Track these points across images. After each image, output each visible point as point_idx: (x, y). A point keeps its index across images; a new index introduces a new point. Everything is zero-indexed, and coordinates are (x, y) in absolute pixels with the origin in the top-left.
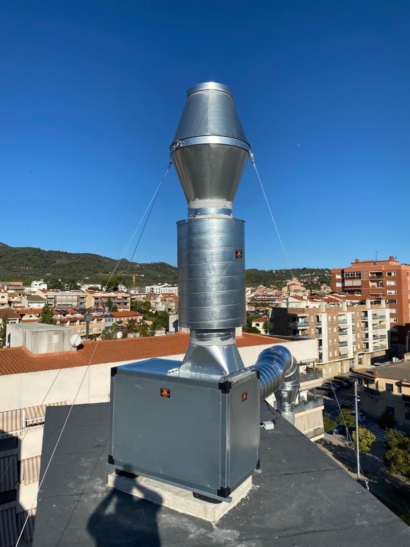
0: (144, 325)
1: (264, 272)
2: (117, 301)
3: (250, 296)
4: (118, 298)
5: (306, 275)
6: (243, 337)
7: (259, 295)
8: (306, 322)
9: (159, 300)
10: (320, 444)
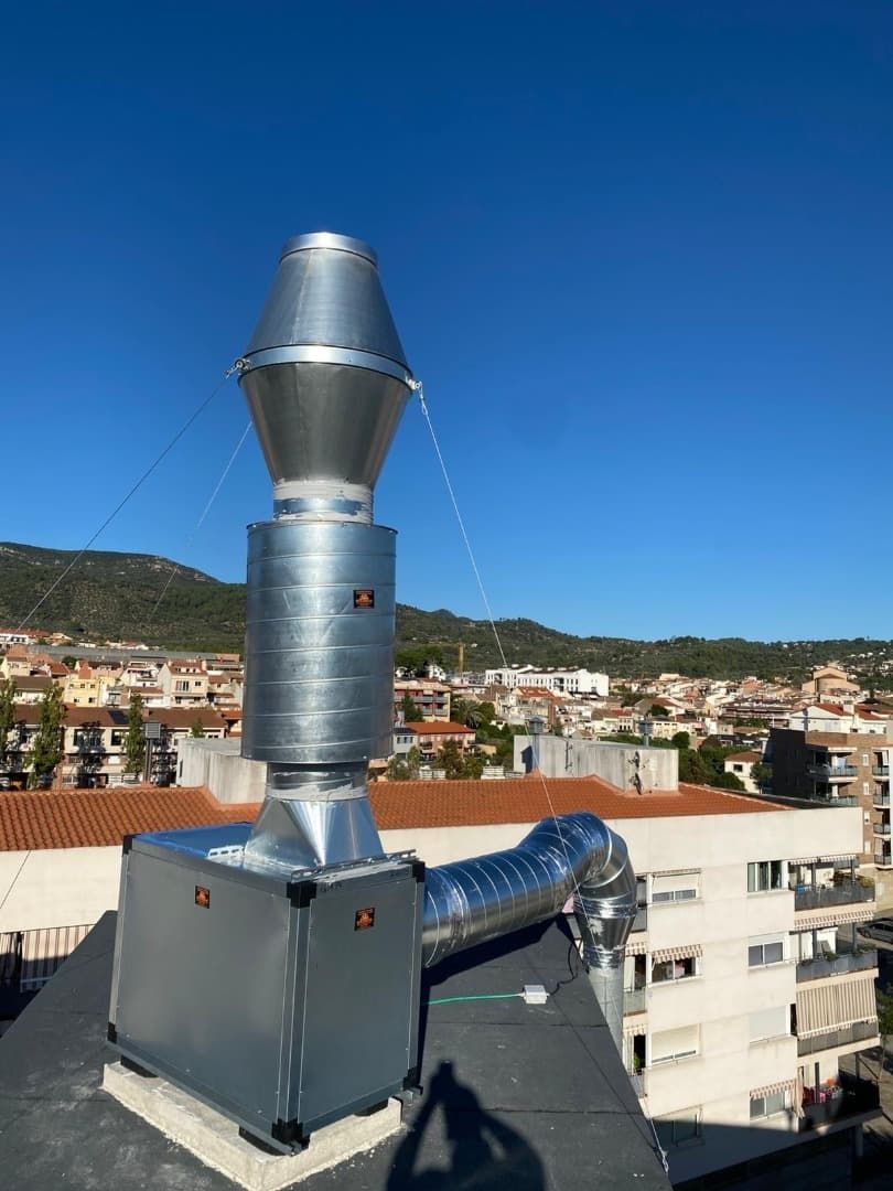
0: (477, 755)
1: (760, 645)
2: (421, 699)
3: (724, 701)
4: (426, 692)
5: (863, 656)
6: (679, 794)
7: (746, 700)
8: (851, 767)
9: (512, 701)
10: (877, 1063)
